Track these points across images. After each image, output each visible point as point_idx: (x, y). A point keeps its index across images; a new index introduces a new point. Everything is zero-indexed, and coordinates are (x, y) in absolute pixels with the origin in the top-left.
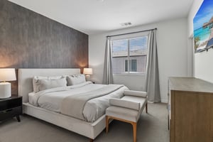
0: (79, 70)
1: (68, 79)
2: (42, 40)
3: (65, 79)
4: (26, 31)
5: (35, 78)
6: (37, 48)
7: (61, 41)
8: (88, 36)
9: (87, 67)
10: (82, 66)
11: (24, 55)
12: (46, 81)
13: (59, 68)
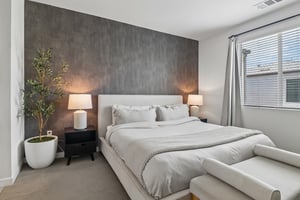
0: (181, 97)
1: (158, 111)
2: (126, 57)
3: (154, 110)
4: (108, 47)
5: (115, 107)
6: (120, 68)
7: (153, 55)
8: (197, 42)
9: (196, 92)
10: (186, 91)
11: (105, 78)
12: (125, 111)
13: (150, 94)
